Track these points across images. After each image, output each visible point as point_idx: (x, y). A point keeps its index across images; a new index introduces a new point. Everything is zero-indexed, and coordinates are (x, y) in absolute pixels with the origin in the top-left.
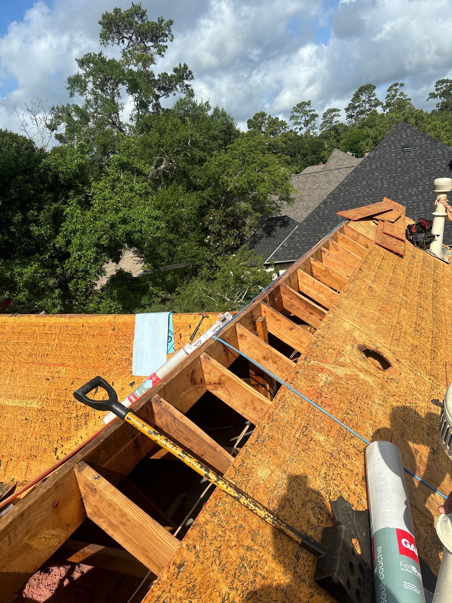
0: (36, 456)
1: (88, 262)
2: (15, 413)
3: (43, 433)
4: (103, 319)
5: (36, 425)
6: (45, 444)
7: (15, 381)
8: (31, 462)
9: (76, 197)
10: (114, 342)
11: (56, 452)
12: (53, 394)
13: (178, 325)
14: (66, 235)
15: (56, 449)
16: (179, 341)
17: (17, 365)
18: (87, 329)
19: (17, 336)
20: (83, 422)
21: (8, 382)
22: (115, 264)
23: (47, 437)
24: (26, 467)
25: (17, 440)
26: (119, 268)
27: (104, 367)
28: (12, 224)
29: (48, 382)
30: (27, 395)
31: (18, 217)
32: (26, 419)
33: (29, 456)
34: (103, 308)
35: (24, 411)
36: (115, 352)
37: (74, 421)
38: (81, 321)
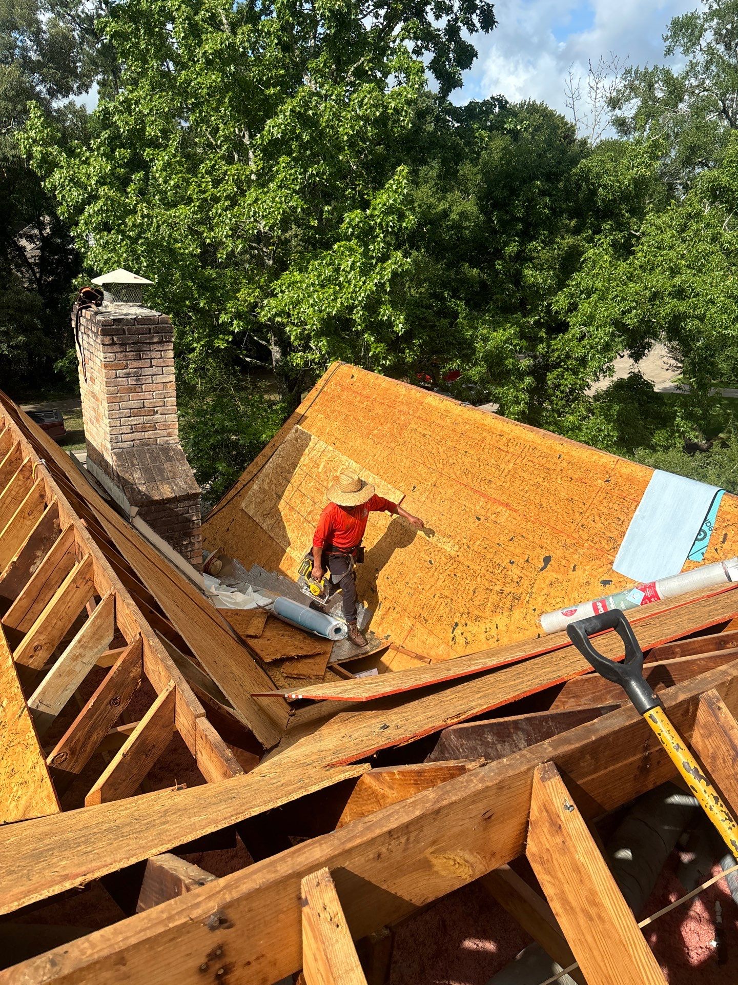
0: (426, 621)
1: (592, 348)
2: (419, 547)
3: (446, 593)
4: (595, 457)
5: (441, 577)
6: (443, 610)
7: (433, 501)
8: (418, 625)
9: (611, 234)
10: (601, 502)
11: (454, 629)
12: (478, 543)
13: (728, 517)
14: (573, 294)
15: (457, 625)
16: (718, 547)
17: (443, 480)
18: (564, 464)
19: (457, 438)
20: (508, 605)
21: (424, 499)
22: (632, 361)
23: (449, 601)
24: (409, 628)
25: (410, 585)
26: (636, 371)
27: (570, 536)
28: (502, 257)
29: (477, 522)
30: (442, 528)
31: (512, 248)
32: (430, 562)
33: (418, 615)
34: (587, 428)
35: (431, 550)
36: (597, 518)
37: (494, 598)
38: (559, 447)
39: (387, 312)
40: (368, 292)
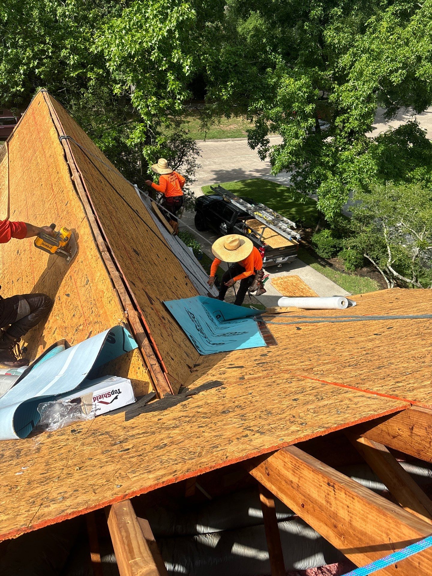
39: (177, 55)
40: (160, 37)
